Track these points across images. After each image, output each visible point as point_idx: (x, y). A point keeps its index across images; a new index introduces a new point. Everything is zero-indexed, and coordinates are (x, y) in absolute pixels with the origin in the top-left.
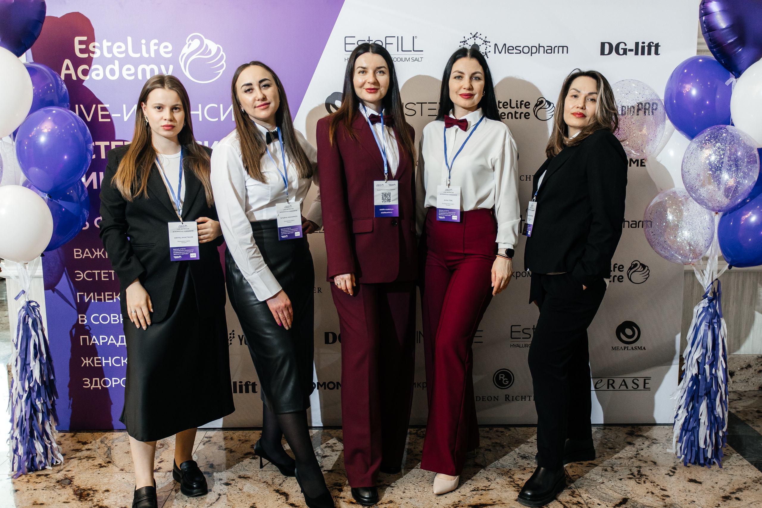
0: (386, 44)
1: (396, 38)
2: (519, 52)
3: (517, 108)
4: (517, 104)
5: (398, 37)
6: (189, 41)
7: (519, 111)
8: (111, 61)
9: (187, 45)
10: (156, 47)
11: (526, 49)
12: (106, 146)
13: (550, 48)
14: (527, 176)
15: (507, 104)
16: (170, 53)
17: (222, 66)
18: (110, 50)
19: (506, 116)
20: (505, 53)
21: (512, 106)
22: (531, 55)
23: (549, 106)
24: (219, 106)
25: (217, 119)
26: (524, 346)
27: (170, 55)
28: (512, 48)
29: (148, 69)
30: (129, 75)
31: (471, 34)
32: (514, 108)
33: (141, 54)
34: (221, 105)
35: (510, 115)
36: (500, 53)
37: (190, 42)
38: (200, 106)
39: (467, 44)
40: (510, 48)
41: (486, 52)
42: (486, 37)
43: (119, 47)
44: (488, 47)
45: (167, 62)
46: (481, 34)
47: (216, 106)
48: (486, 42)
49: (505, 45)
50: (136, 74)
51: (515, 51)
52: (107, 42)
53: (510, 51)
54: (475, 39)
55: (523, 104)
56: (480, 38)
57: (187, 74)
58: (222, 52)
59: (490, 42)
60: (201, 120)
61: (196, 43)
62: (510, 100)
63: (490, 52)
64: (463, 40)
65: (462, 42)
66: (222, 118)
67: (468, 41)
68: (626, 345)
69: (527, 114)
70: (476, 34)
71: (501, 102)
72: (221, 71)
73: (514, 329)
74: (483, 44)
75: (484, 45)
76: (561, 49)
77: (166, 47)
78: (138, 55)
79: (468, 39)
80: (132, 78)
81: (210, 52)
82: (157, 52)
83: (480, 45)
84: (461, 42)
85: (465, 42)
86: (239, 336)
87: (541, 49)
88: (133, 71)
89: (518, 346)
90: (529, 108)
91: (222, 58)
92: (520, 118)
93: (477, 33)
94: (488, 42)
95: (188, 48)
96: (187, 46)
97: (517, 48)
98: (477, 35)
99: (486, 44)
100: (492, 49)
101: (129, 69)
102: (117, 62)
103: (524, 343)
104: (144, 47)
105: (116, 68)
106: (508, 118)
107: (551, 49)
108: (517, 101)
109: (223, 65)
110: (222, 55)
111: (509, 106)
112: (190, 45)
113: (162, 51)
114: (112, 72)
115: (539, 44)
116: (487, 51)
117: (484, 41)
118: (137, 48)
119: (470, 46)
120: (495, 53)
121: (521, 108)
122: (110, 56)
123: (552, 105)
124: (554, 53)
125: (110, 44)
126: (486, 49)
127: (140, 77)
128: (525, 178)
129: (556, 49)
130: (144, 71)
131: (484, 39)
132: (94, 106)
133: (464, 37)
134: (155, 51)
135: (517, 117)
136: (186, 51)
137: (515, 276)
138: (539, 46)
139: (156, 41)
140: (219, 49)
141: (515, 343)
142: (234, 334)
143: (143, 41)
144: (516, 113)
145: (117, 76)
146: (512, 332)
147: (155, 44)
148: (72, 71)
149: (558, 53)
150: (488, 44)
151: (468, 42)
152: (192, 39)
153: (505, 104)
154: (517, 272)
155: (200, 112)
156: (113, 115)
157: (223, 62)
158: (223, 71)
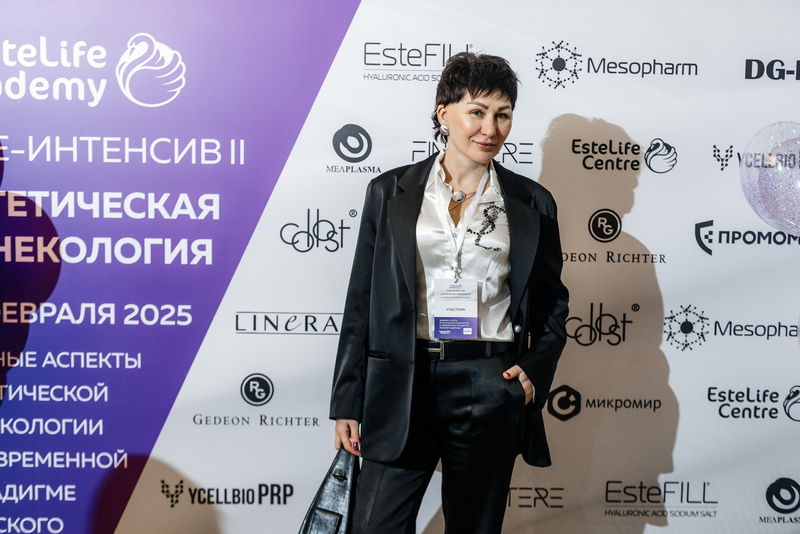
0: (426, 55)
1: (442, 46)
2: (625, 71)
3: (621, 153)
4: (620, 148)
5: (444, 45)
6: (131, 44)
7: (624, 157)
8: (14, 72)
10: (83, 53)
11: (635, 68)
13: (671, 66)
14: (633, 255)
15: (606, 148)
16: (103, 62)
17: (180, 83)
18: (13, 55)
19: (604, 166)
20: (604, 72)
21: (613, 150)
22: (643, 77)
23: (669, 152)
24: (173, 142)
25: (169, 161)
26: (625, 513)
27: (102, 65)
28: (613, 65)
29: (69, 84)
30: (40, 93)
31: (553, 43)
32: (616, 153)
33: (60, 63)
34: (176, 141)
35: (610, 164)
36: (596, 72)
37: (134, 46)
38: (144, 140)
39: (547, 57)
40: (611, 65)
41: (575, 70)
42: (575, 48)
43: (27, 51)
44: (578, 62)
45: (97, 75)
46: (568, 44)
47: (168, 141)
48: (575, 55)
49: (604, 60)
50: (50, 91)
51: (618, 69)
52: (10, 43)
53: (611, 70)
54: (559, 51)
55: (629, 148)
56: (567, 49)
57: (126, 92)
58: (180, 62)
59: (581, 56)
60: (144, 160)
61: (142, 48)
62: (611, 142)
63: (581, 70)
64: (542, 51)
65: (540, 54)
66: (177, 160)
67: (548, 53)
68: (782, 515)
69: (635, 163)
70: (561, 43)
71: (597, 145)
72: (178, 90)
73: (611, 487)
74: (571, 58)
75: (573, 59)
76: (686, 67)
77: (97, 53)
78: (55, 64)
79: (549, 51)
80: (45, 97)
81: (162, 61)
82: (83, 59)
83: (566, 60)
84: (537, 55)
85: (543, 54)
86: (190, 490)
87: (658, 67)
88: (46, 87)
89: (617, 513)
90: (638, 153)
91: (180, 69)
92: (625, 168)
93: (562, 41)
94: (578, 55)
95: (130, 54)
96: (128, 51)
97: (621, 65)
98: (563, 45)
99: (575, 59)
100: (585, 66)
101: (40, 84)
102: (22, 74)
103: (626, 510)
104: (64, 53)
105: (21, 80)
106: (606, 168)
107: (673, 68)
108: (620, 143)
109: (181, 81)
110: (181, 67)
111: (608, 150)
112: (133, 50)
113: (91, 58)
114: (15, 88)
115: (655, 60)
116: (577, 68)
117: (572, 54)
118: (53, 54)
119: (551, 60)
120: (589, 72)
121: (626, 153)
122: (13, 64)
123: (673, 150)
124: (677, 74)
125: (13, 46)
126: (575, 66)
127: (56, 96)
128: (631, 258)
129: (680, 67)
130: (62, 87)
131: (572, 51)
133: (543, 48)
134: (81, 57)
135: (620, 166)
136: (126, 58)
137: (614, 406)
138: (655, 64)
139: (83, 44)
140: (176, 57)
141: (612, 509)
142: (182, 487)
143: (64, 44)
144: (619, 160)
145: (21, 94)
146: (607, 491)
147: (81, 49)
149: (683, 74)
150: (578, 58)
151: (548, 55)
152: (137, 41)
153: (603, 147)
154: (616, 401)
155: (143, 150)
156: (13, 152)
157: (182, 76)
158: (181, 90)
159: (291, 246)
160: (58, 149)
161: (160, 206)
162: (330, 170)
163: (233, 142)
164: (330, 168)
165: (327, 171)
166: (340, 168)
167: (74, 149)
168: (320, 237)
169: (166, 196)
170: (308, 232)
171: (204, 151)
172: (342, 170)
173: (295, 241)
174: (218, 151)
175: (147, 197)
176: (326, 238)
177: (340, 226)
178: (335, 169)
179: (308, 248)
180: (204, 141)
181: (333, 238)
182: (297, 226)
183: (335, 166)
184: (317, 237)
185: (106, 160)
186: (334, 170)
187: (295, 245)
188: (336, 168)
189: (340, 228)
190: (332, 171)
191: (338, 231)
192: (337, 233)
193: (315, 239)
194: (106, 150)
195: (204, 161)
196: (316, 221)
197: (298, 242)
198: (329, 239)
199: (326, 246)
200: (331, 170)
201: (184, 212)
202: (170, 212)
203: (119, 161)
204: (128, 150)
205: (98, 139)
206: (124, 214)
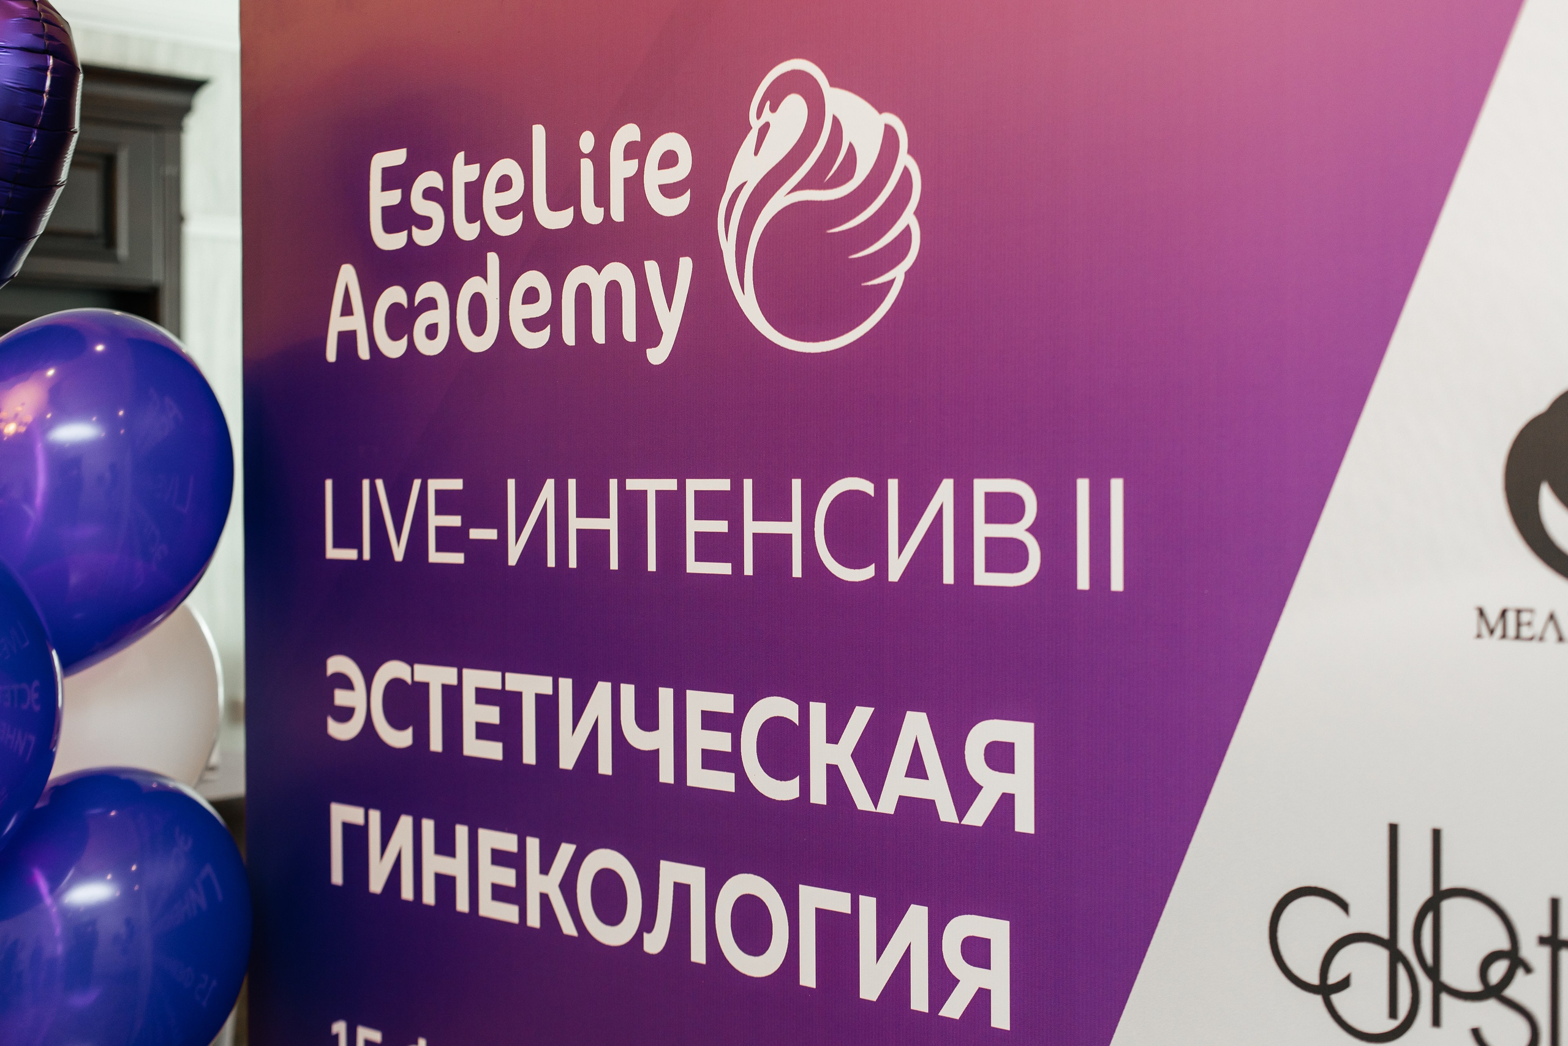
6: (757, 115)
9: (752, 138)
10: (632, 168)
12: (445, 688)
16: (684, 191)
24: (884, 496)
25: (870, 572)
27: (683, 203)
30: (531, 325)
33: (578, 211)
34: (893, 488)
37: (767, 116)
38: (797, 484)
43: (505, 183)
45: (668, 245)
47: (867, 487)
50: (554, 316)
52: (467, 162)
57: (748, 303)
58: (902, 154)
60: (797, 572)
61: (791, 118)
66: (897, 567)
72: (898, 274)
77: (669, 159)
80: (543, 337)
81: (851, 160)
82: (634, 190)
88: (545, 301)
91: (904, 189)
95: (755, 155)
96: (751, 142)
102: (493, 260)
109: (907, 233)
112: (765, 132)
113: (652, 182)
114: (478, 314)
125: (474, 172)
127: (567, 335)
132: (417, 483)
136: (747, 168)
140: (890, 138)
145: (491, 333)
147: (630, 151)
148: (356, 322)
152: (775, 97)
155: (793, 528)
156: (476, 534)
157: (908, 218)
158: (908, 274)
159: (1318, 999)
160: (576, 523)
161: (842, 754)
162: (1492, 632)
163: (1083, 486)
164: (1493, 616)
165: (1479, 636)
166: (1540, 621)
167: (610, 524)
168: (1448, 976)
169: (861, 717)
170: (1390, 944)
171: (983, 530)
172: (1551, 634)
173: (1333, 978)
174: (1029, 530)
175: (804, 714)
176: (1476, 986)
177: (1546, 931)
178: (1519, 625)
179: (1393, 1024)
180: (982, 487)
181: (1510, 992)
182: (1344, 906)
183: (1519, 612)
184: (1433, 972)
185: (694, 566)
186: (1511, 630)
187: (1336, 998)
188: (1525, 617)
189: (1543, 941)
190: (1504, 636)
191: (1537, 956)
192: (1528, 970)
193: (1426, 986)
194: (694, 526)
195: (982, 578)
196: (1427, 893)
197: (1345, 984)
198: (1493, 992)
199: (1475, 1025)
200: (1499, 632)
201: (916, 789)
202: (875, 787)
203: (724, 569)
204: (751, 527)
205: (671, 484)
206: (742, 780)
